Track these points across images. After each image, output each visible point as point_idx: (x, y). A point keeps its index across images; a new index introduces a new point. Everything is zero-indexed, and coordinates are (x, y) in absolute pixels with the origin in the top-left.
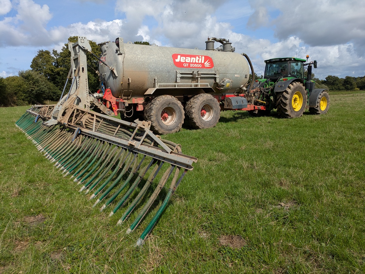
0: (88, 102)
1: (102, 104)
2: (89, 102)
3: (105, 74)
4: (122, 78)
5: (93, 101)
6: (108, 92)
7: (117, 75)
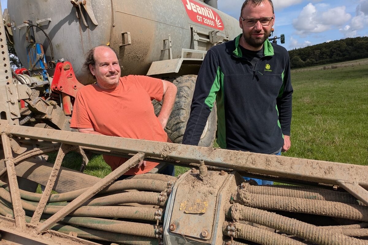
0: (13, 104)
1: (55, 107)
2: (16, 101)
3: (50, 19)
4: (109, 31)
5: (30, 99)
6: (65, 70)
7: (95, 22)
